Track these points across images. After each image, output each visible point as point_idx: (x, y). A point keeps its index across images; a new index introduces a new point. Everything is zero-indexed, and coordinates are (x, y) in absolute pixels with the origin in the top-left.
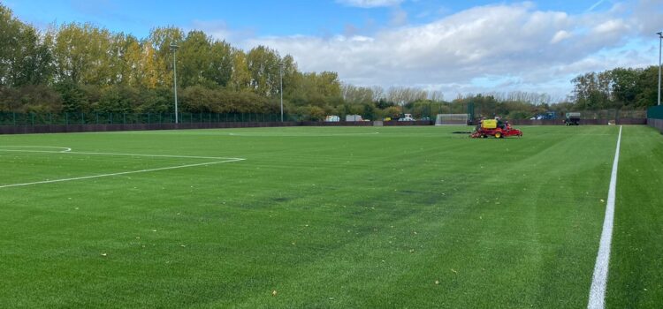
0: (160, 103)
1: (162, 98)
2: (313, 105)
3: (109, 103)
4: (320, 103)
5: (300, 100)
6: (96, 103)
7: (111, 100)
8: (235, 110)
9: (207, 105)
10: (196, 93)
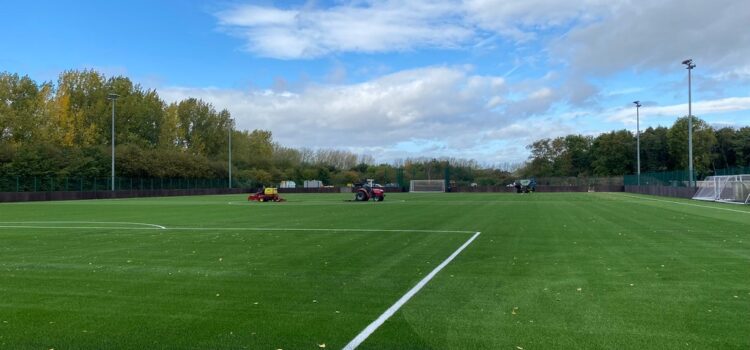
0: (89, 165)
1: (90, 159)
2: (258, 169)
3: (26, 164)
4: (265, 166)
5: (243, 163)
6: (9, 165)
7: (29, 160)
8: (178, 174)
9: (146, 168)
10: (132, 153)
